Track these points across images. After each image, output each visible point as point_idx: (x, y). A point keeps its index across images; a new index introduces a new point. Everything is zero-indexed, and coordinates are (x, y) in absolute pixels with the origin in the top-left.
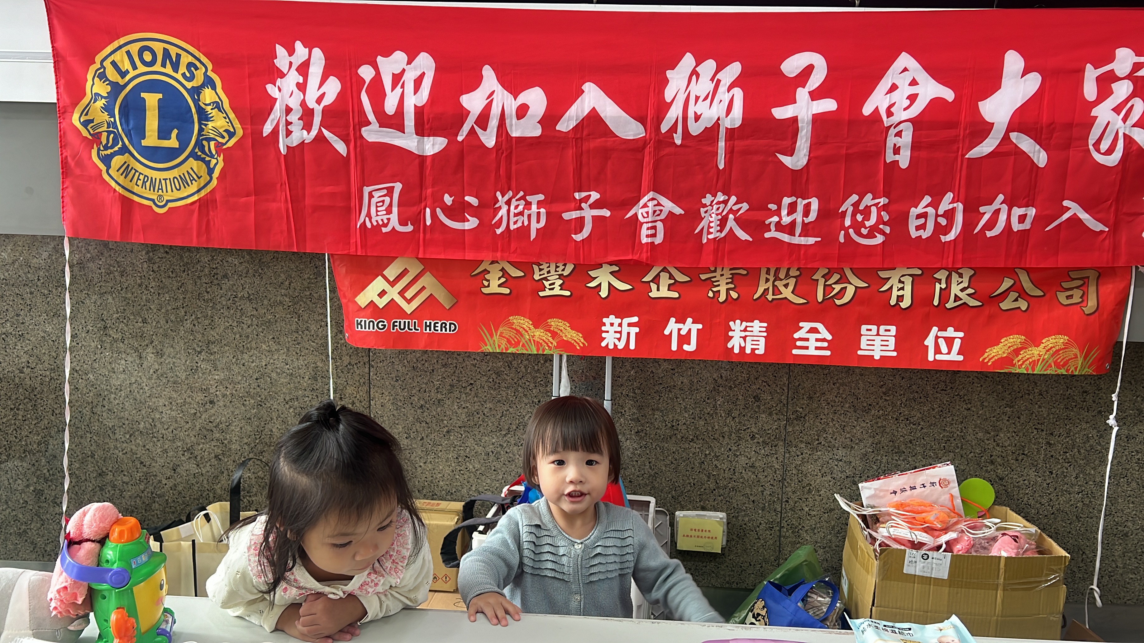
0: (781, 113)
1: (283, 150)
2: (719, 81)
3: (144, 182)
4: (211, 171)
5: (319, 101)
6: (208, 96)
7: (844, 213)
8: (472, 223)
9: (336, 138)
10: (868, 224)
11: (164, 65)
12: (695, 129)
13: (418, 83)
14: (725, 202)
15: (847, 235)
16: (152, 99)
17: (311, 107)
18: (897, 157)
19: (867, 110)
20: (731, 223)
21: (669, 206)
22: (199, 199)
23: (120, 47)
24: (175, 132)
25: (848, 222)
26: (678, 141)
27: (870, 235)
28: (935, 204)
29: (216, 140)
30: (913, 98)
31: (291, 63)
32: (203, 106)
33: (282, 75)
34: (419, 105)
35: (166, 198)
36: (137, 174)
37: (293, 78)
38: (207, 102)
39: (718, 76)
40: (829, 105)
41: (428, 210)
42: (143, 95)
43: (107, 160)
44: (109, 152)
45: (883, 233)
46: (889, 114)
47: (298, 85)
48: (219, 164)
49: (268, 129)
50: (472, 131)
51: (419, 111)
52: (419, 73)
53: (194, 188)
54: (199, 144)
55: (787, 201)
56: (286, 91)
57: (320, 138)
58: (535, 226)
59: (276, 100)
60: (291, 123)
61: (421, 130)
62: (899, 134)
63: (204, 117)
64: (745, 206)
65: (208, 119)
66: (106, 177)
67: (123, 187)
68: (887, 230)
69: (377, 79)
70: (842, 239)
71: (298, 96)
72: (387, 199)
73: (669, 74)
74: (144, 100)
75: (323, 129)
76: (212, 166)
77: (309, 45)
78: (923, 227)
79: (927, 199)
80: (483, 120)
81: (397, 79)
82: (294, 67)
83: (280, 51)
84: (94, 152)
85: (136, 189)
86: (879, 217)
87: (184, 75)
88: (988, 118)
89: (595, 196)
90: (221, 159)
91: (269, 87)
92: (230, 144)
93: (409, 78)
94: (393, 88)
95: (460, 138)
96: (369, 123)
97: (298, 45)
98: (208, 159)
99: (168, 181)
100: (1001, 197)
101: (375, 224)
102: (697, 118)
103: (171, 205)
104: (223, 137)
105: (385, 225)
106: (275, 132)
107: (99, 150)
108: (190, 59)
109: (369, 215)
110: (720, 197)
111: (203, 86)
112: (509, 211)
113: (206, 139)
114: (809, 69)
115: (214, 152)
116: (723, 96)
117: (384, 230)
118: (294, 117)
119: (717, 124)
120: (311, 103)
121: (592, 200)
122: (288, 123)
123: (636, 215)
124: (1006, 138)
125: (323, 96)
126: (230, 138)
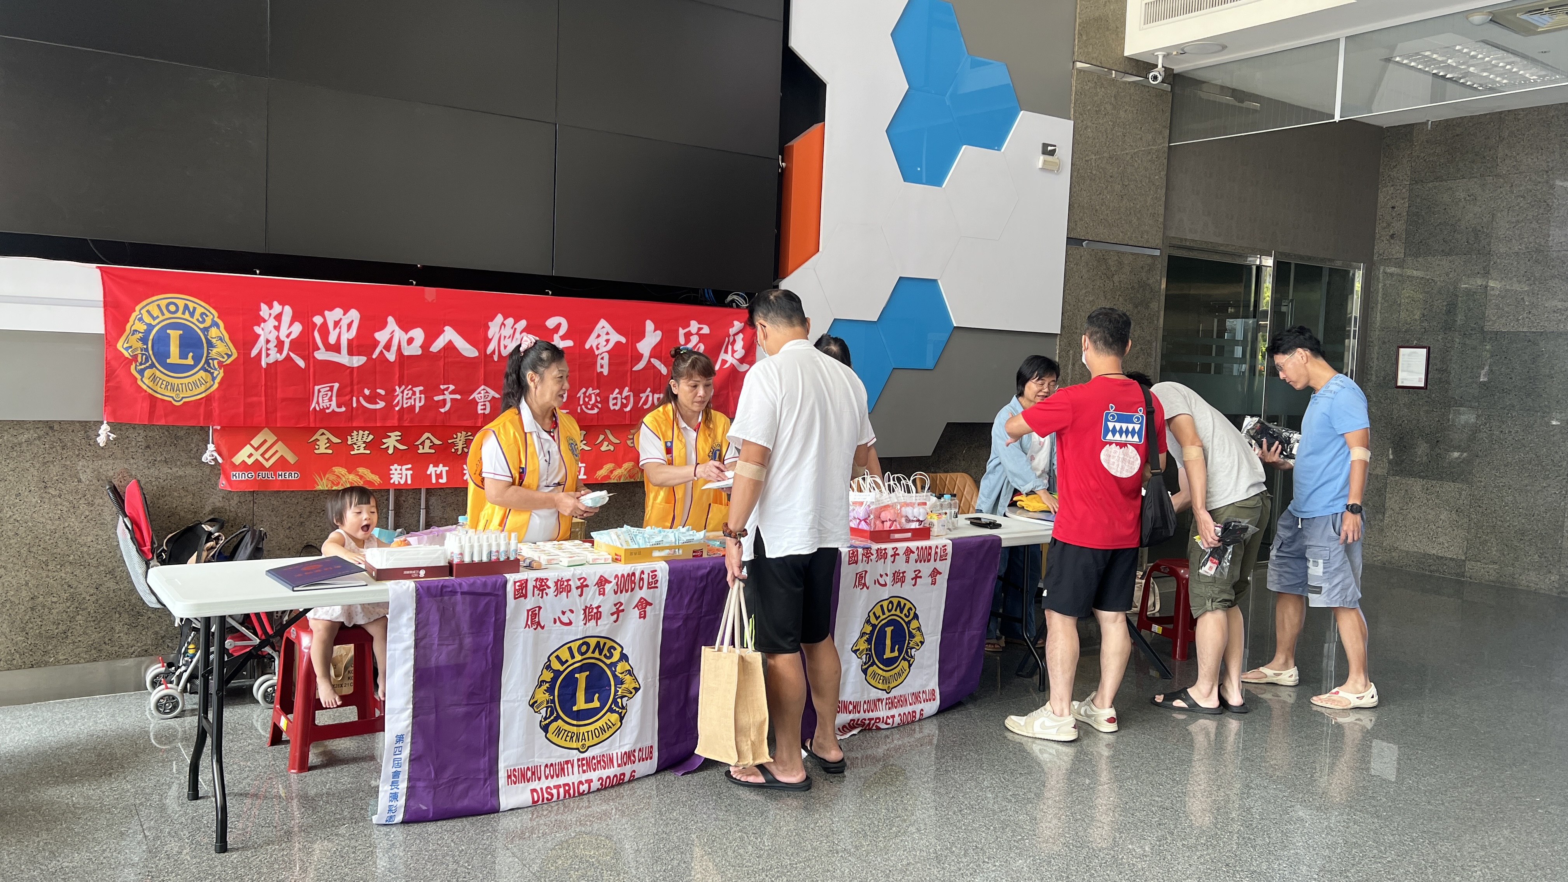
1: (264, 366)
2: (515, 329)
3: (166, 386)
4: (214, 379)
5: (288, 336)
6: (214, 332)
7: (580, 397)
8: (381, 405)
9: (299, 358)
10: (591, 403)
11: (184, 313)
13: (349, 326)
15: (581, 409)
16: (175, 335)
17: (283, 340)
18: (602, 370)
19: (587, 346)
21: (492, 393)
22: (206, 397)
23: (153, 302)
24: (191, 354)
25: (581, 402)
26: (496, 359)
27: (592, 409)
28: (620, 393)
29: (218, 359)
30: (607, 341)
31: (270, 315)
32: (210, 339)
33: (265, 321)
34: (351, 338)
35: (182, 396)
36: (161, 381)
37: (272, 322)
38: (213, 336)
39: (515, 326)
40: (571, 343)
41: (354, 399)
42: (168, 331)
43: (141, 372)
44: (143, 367)
45: (597, 407)
46: (598, 348)
47: (275, 327)
48: (219, 374)
49: (254, 353)
50: (381, 352)
51: (350, 342)
52: (350, 321)
53: (203, 388)
54: (207, 362)
56: (267, 330)
57: (288, 357)
58: (418, 405)
59: (260, 335)
60: (269, 349)
61: (351, 353)
62: (602, 358)
63: (210, 345)
65: (213, 347)
66: (140, 383)
67: (152, 389)
68: (600, 406)
69: (325, 324)
70: (579, 411)
71: (275, 333)
72: (329, 393)
73: (490, 323)
74: (169, 334)
75: (291, 354)
76: (215, 375)
77: (282, 304)
78: (616, 404)
79: (617, 391)
80: (388, 347)
81: (337, 324)
82: (272, 316)
83: (264, 307)
84: (133, 367)
85: (159, 390)
86: (596, 399)
87: (198, 320)
88: (641, 351)
89: (452, 387)
90: (222, 371)
91: (256, 328)
93: (344, 323)
94: (335, 328)
95: (374, 356)
96: (319, 349)
97: (275, 304)
98: (212, 371)
99: (184, 385)
100: (649, 389)
101: (322, 408)
103: (185, 400)
104: (224, 358)
105: (328, 408)
106: (259, 354)
107: (136, 366)
108: (203, 310)
109: (318, 403)
111: (210, 327)
112: (403, 397)
113: (211, 359)
114: (559, 326)
115: (217, 367)
116: (518, 335)
117: (327, 411)
118: (272, 345)
120: (283, 337)
121: (450, 390)
123: (475, 398)
124: (649, 361)
125: (290, 333)
126: (229, 358)
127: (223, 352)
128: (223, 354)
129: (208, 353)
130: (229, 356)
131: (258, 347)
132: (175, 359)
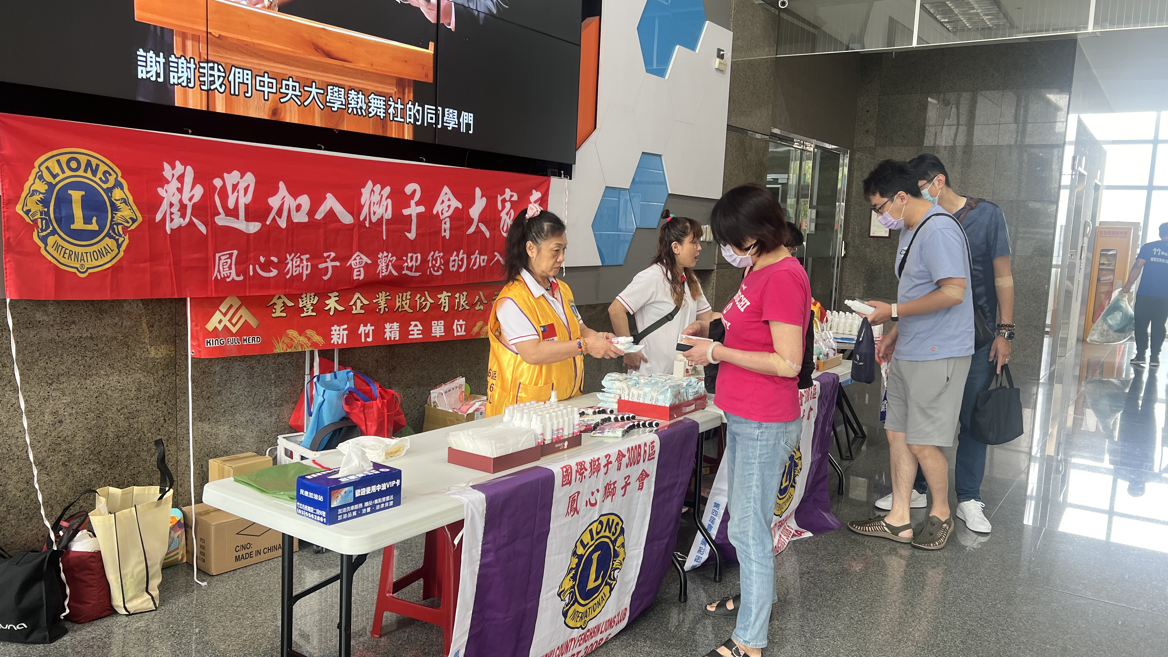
0: (406, 212)
1: (169, 232)
2: (382, 195)
3: (70, 255)
4: (119, 246)
5: (190, 199)
6: (117, 194)
7: (429, 260)
8: (274, 273)
9: (200, 223)
10: (437, 265)
11: (85, 171)
12: (374, 219)
13: (246, 189)
14: (387, 256)
15: (430, 271)
16: (76, 195)
17: (185, 203)
18: (445, 234)
19: (435, 212)
20: (390, 267)
21: (365, 259)
22: (113, 267)
23: (51, 157)
24: (95, 219)
25: (430, 265)
27: (438, 271)
28: (457, 255)
29: (122, 224)
30: (449, 206)
31: (173, 175)
32: (114, 201)
33: (168, 182)
34: (247, 203)
35: (86, 266)
36: (64, 249)
37: (174, 184)
38: (117, 198)
39: (382, 193)
40: (422, 209)
41: (251, 266)
42: (69, 192)
43: (44, 239)
44: (44, 233)
45: (441, 269)
46: (442, 214)
47: (178, 189)
48: (125, 241)
49: (159, 217)
50: (274, 218)
51: (247, 206)
52: (247, 184)
53: (108, 258)
54: (112, 227)
55: (410, 255)
56: (170, 192)
57: (191, 223)
58: (305, 273)
59: (164, 198)
61: (248, 219)
62: (445, 223)
63: (115, 208)
64: (395, 258)
65: (118, 210)
66: (44, 252)
67: (56, 259)
68: (443, 268)
69: (224, 187)
70: (428, 273)
71: (178, 196)
73: (362, 190)
74: (70, 195)
75: (193, 218)
76: (120, 243)
77: (185, 164)
78: (453, 266)
79: (455, 253)
80: (279, 213)
81: (235, 187)
82: (175, 177)
83: (166, 166)
84: (35, 234)
85: (62, 260)
86: (441, 262)
87: (100, 179)
88: (472, 216)
89: (333, 255)
90: (127, 237)
91: (160, 190)
92: (133, 227)
93: (241, 187)
94: (233, 193)
95: (268, 223)
96: (219, 214)
97: (178, 163)
98: (117, 237)
99: (88, 254)
100: (476, 251)
101: (223, 276)
102: (374, 213)
103: (90, 271)
104: (128, 222)
105: (228, 277)
106: (164, 219)
107: (38, 232)
109: (219, 271)
110: (385, 254)
112: (292, 264)
113: (115, 224)
114: (415, 191)
115: (121, 233)
116: (384, 202)
117: (228, 280)
118: (175, 209)
119: (382, 217)
120: (186, 201)
121: (331, 257)
122: (172, 213)
123: (351, 264)
124: (478, 225)
125: (193, 196)
126: (133, 223)
127: (127, 216)
128: (127, 218)
129: (113, 217)
130: (134, 221)
131: (162, 211)
132: (79, 224)
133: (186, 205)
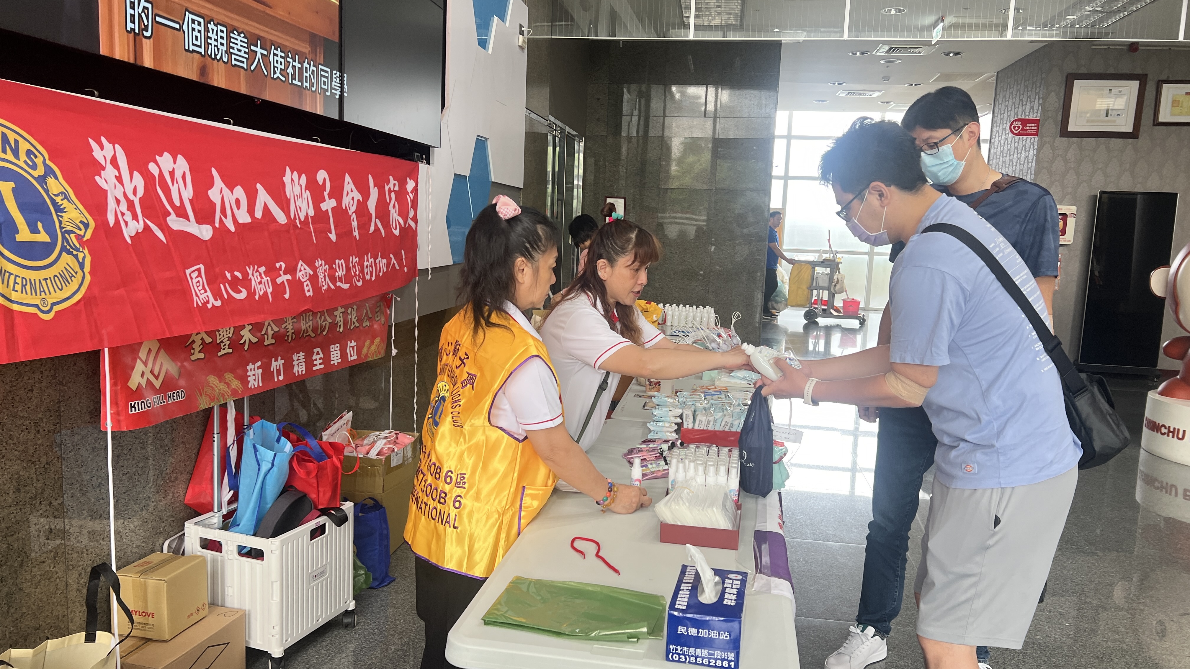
0: (323, 207)
1: (129, 241)
3: (25, 287)
5: (134, 193)
6: (54, 185)
7: (351, 268)
9: (155, 227)
10: (357, 273)
11: (4, 151)
12: (302, 217)
13: (184, 180)
14: (322, 265)
15: (354, 281)
17: (131, 199)
18: (355, 234)
19: (343, 206)
20: (327, 278)
21: (307, 269)
22: (82, 299)
24: (40, 224)
25: (353, 273)
26: (298, 224)
27: (358, 281)
28: (368, 260)
29: (74, 232)
30: (353, 200)
31: (105, 158)
32: (54, 197)
33: (103, 168)
34: (190, 197)
35: (48, 302)
36: (12, 277)
37: (111, 171)
38: (56, 193)
39: (300, 183)
40: (334, 203)
41: (222, 286)
46: (349, 208)
47: (117, 178)
48: (85, 258)
49: (111, 219)
50: (220, 219)
51: (192, 202)
52: (182, 172)
53: (74, 285)
54: (64, 237)
55: (337, 262)
56: (111, 183)
57: (146, 227)
58: (269, 291)
59: (106, 191)
61: (196, 218)
62: (353, 220)
63: (58, 208)
64: (327, 266)
65: (63, 211)
67: (2, 295)
68: (361, 276)
69: (162, 175)
70: (354, 284)
71: (120, 188)
72: (201, 280)
73: (285, 178)
75: (146, 220)
76: (81, 261)
77: (111, 141)
78: (367, 274)
79: (366, 258)
80: (223, 211)
81: (172, 176)
82: (108, 161)
86: (358, 269)
87: (26, 163)
88: (370, 211)
89: (283, 265)
90: (87, 253)
92: (88, 236)
93: (178, 175)
94: (173, 183)
95: (216, 225)
96: (168, 213)
97: (104, 140)
98: (75, 253)
99: (48, 282)
100: (379, 254)
101: (202, 301)
102: (301, 209)
103: (55, 309)
104: (80, 229)
105: (208, 302)
106: (116, 222)
108: (27, 145)
109: (197, 295)
111: (46, 175)
112: (255, 281)
113: (67, 232)
114: (325, 180)
115: (78, 245)
116: (305, 194)
118: (124, 208)
119: (307, 214)
120: (130, 195)
121: (283, 268)
122: (122, 214)
123: (299, 277)
124: (375, 221)
125: (135, 188)
126: (86, 229)
127: (77, 219)
128: (77, 222)
129: (60, 222)
130: (86, 226)
131: (111, 211)
132: (24, 235)
133: (133, 201)
